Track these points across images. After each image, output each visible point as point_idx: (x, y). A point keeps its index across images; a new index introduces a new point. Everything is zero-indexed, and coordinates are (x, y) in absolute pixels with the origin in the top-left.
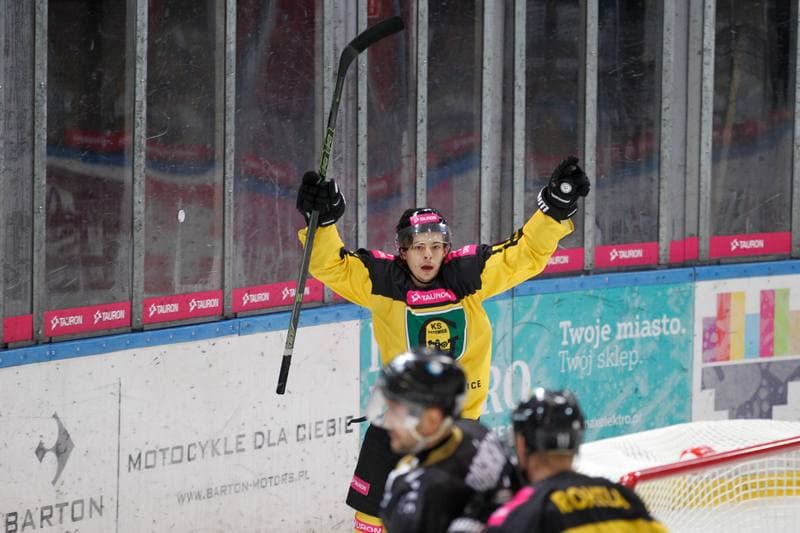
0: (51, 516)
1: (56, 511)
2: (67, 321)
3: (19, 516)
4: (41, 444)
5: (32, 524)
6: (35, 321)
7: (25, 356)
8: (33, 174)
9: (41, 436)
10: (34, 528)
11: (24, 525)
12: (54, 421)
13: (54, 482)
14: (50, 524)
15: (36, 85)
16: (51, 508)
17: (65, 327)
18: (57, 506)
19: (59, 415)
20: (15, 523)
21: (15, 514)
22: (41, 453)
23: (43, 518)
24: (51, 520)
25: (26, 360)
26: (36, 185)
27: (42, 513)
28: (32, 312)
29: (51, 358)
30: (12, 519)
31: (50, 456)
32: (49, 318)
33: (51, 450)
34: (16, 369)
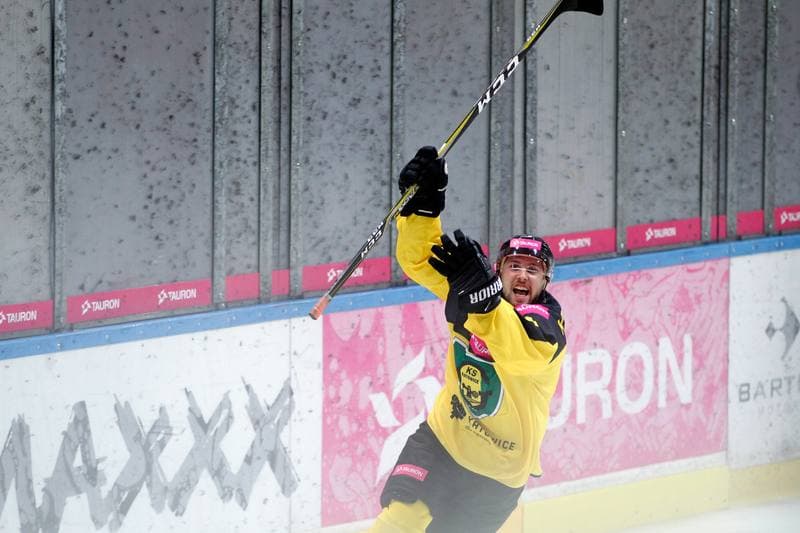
0: (780, 386)
1: (784, 383)
2: (795, 216)
3: (751, 387)
4: (771, 324)
5: (763, 393)
6: (766, 216)
7: (757, 247)
8: (765, 87)
9: (771, 317)
10: (765, 397)
11: (756, 395)
12: (782, 305)
13: (783, 358)
14: (780, 394)
15: (769, 8)
16: (780, 380)
17: (793, 222)
18: (785, 378)
19: (787, 299)
20: (748, 392)
21: (748, 385)
22: (770, 332)
23: (773, 389)
24: (781, 390)
25: (758, 250)
26: (768, 96)
27: (772, 384)
28: (763, 208)
29: (779, 248)
30: (745, 389)
31: (779, 336)
32: (779, 213)
33: (781, 330)
34: (748, 257)
